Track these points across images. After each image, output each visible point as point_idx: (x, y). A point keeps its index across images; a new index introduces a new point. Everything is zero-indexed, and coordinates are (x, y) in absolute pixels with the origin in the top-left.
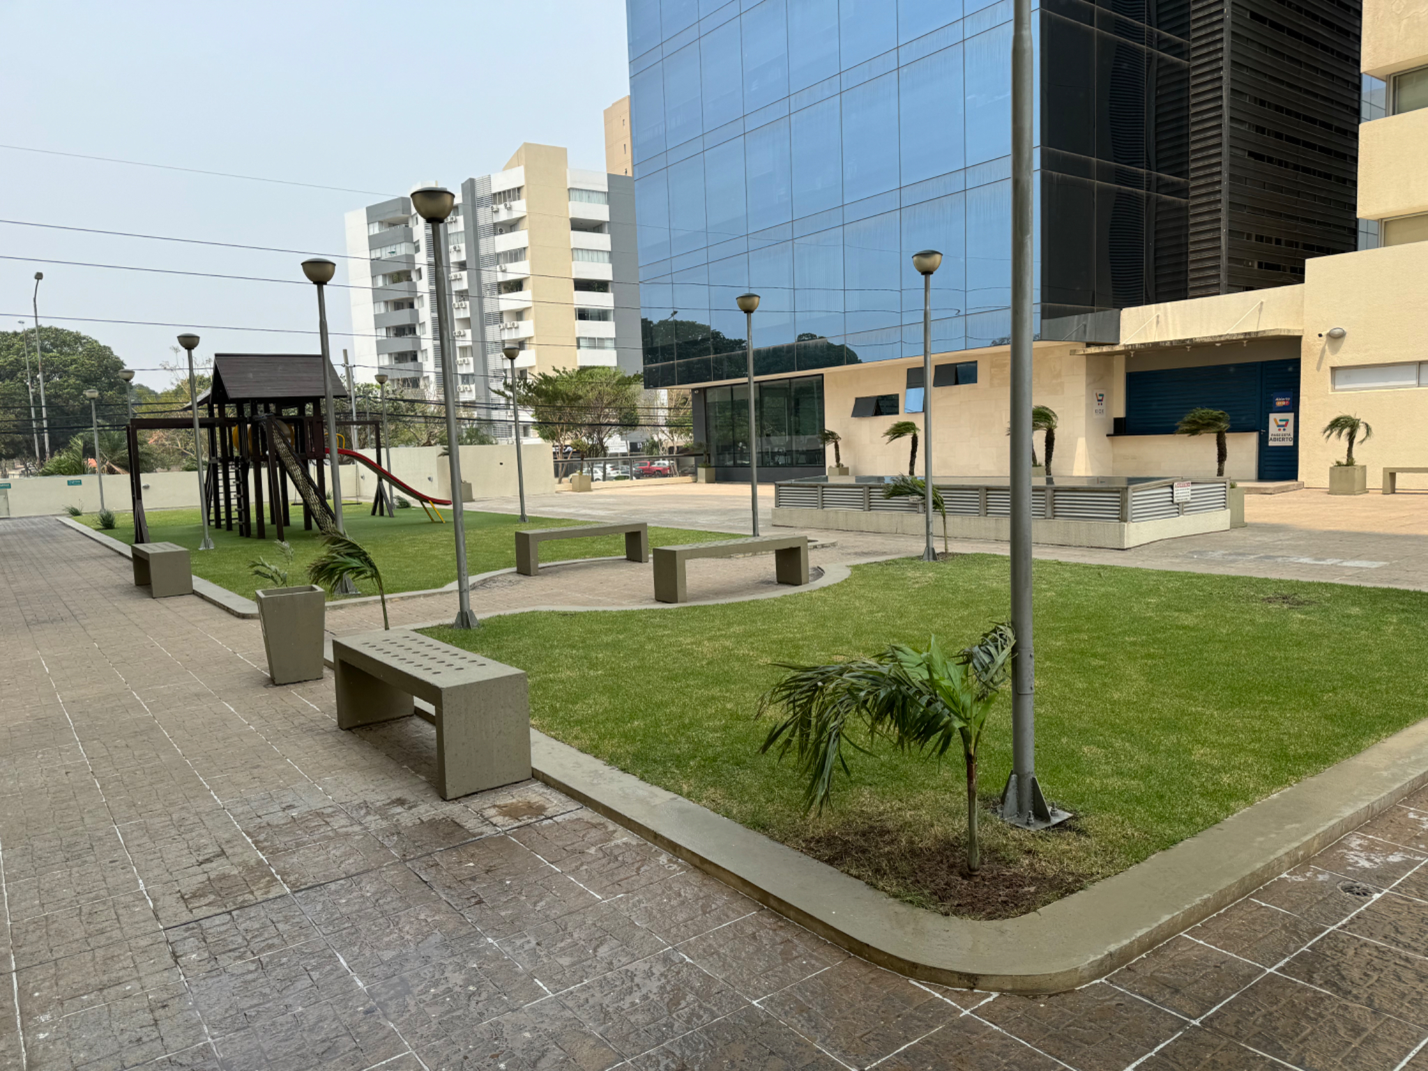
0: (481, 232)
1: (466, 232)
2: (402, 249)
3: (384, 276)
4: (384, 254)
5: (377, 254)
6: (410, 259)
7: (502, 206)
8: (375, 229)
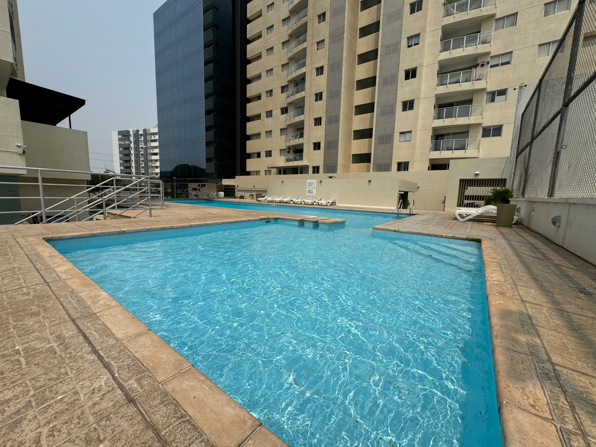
0: (147, 141)
1: (144, 140)
2: (127, 142)
3: (122, 148)
4: (122, 143)
5: (121, 142)
6: (130, 145)
7: (153, 136)
8: (120, 137)
